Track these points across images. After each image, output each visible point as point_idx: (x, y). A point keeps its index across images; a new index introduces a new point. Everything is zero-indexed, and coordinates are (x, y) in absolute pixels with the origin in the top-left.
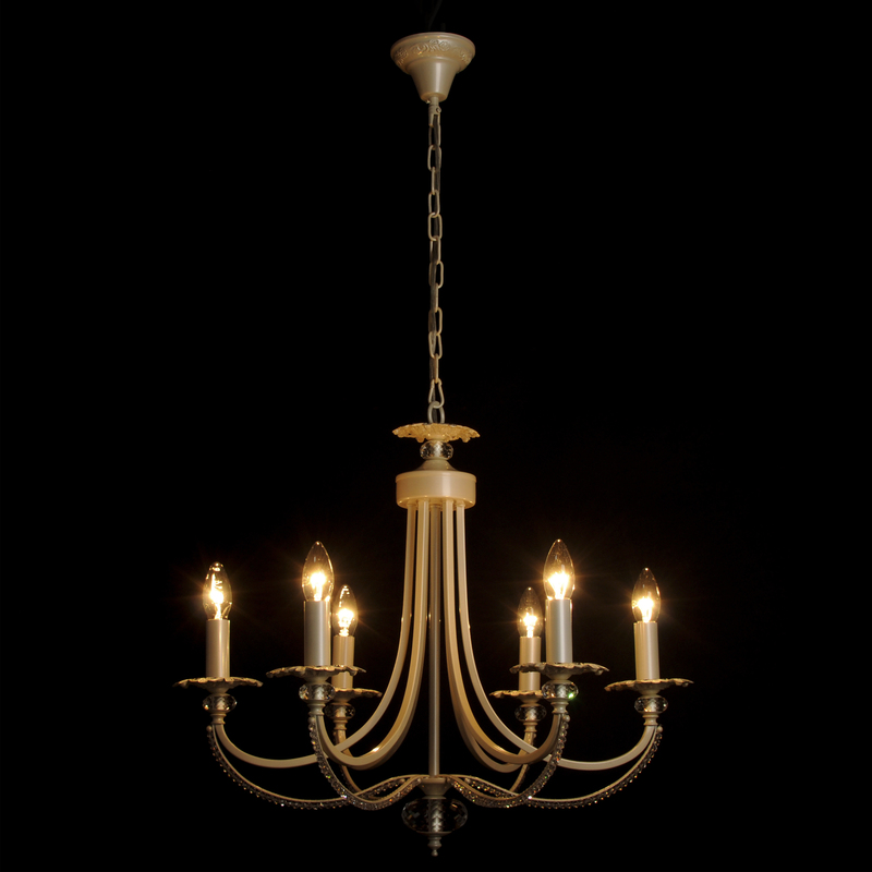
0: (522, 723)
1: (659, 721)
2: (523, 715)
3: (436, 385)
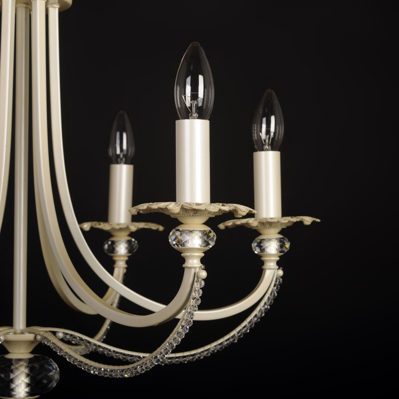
0: (112, 257)
1: (280, 264)
2: (112, 249)
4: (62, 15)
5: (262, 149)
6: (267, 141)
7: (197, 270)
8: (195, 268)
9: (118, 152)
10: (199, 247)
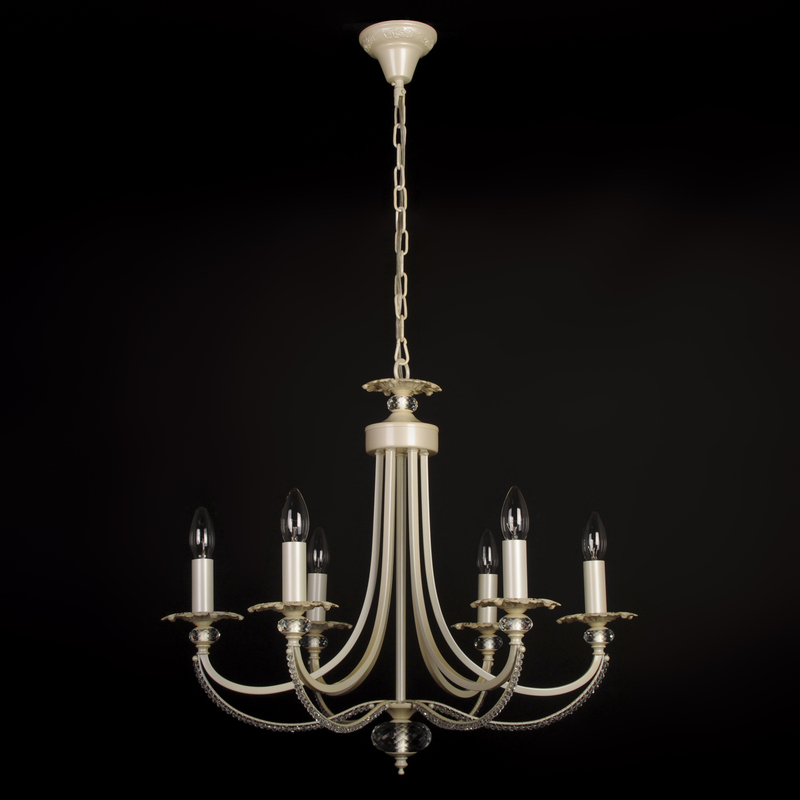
0: (481, 653)
3: (402, 344)
5: (590, 559)
6: (594, 552)
7: (519, 646)
9: (485, 563)
10: (520, 630)
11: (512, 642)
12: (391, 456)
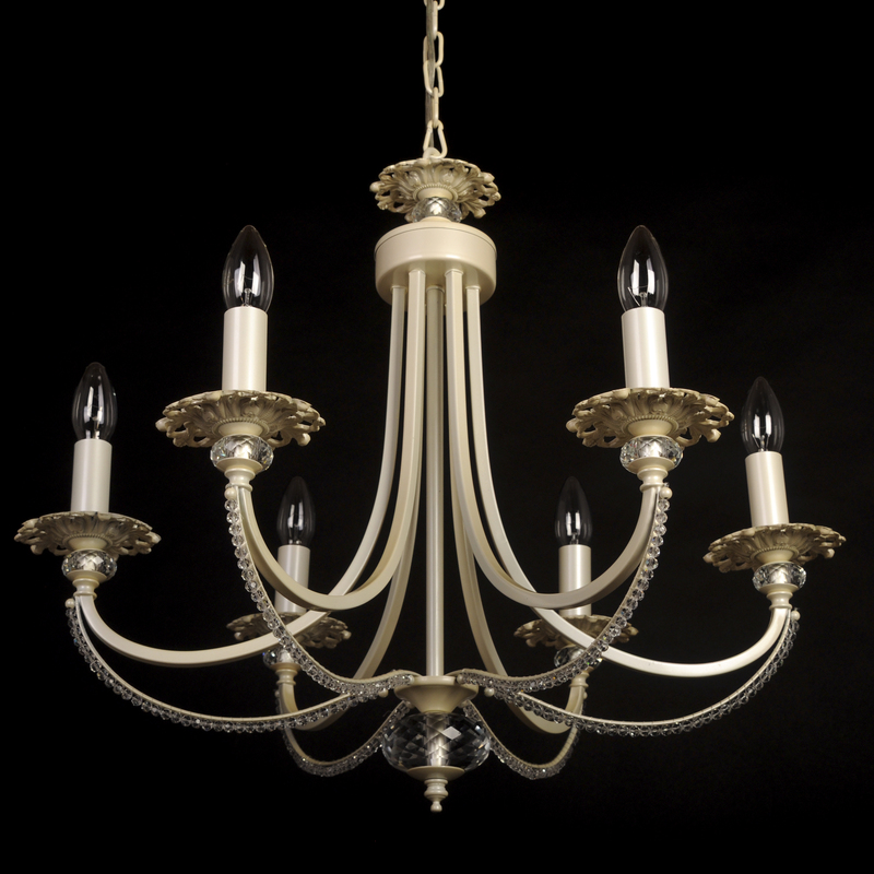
3: (435, 131)
4: (484, 308)
5: (757, 450)
6: (763, 443)
7: (659, 489)
8: (656, 486)
9: (569, 533)
10: (658, 456)
11: (647, 483)
12: (417, 279)
